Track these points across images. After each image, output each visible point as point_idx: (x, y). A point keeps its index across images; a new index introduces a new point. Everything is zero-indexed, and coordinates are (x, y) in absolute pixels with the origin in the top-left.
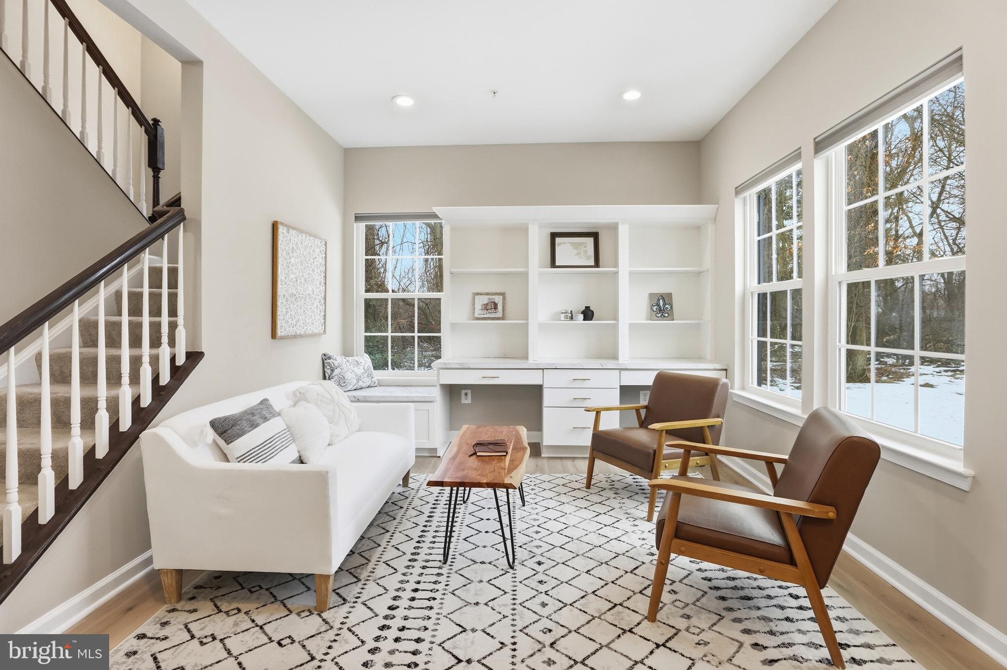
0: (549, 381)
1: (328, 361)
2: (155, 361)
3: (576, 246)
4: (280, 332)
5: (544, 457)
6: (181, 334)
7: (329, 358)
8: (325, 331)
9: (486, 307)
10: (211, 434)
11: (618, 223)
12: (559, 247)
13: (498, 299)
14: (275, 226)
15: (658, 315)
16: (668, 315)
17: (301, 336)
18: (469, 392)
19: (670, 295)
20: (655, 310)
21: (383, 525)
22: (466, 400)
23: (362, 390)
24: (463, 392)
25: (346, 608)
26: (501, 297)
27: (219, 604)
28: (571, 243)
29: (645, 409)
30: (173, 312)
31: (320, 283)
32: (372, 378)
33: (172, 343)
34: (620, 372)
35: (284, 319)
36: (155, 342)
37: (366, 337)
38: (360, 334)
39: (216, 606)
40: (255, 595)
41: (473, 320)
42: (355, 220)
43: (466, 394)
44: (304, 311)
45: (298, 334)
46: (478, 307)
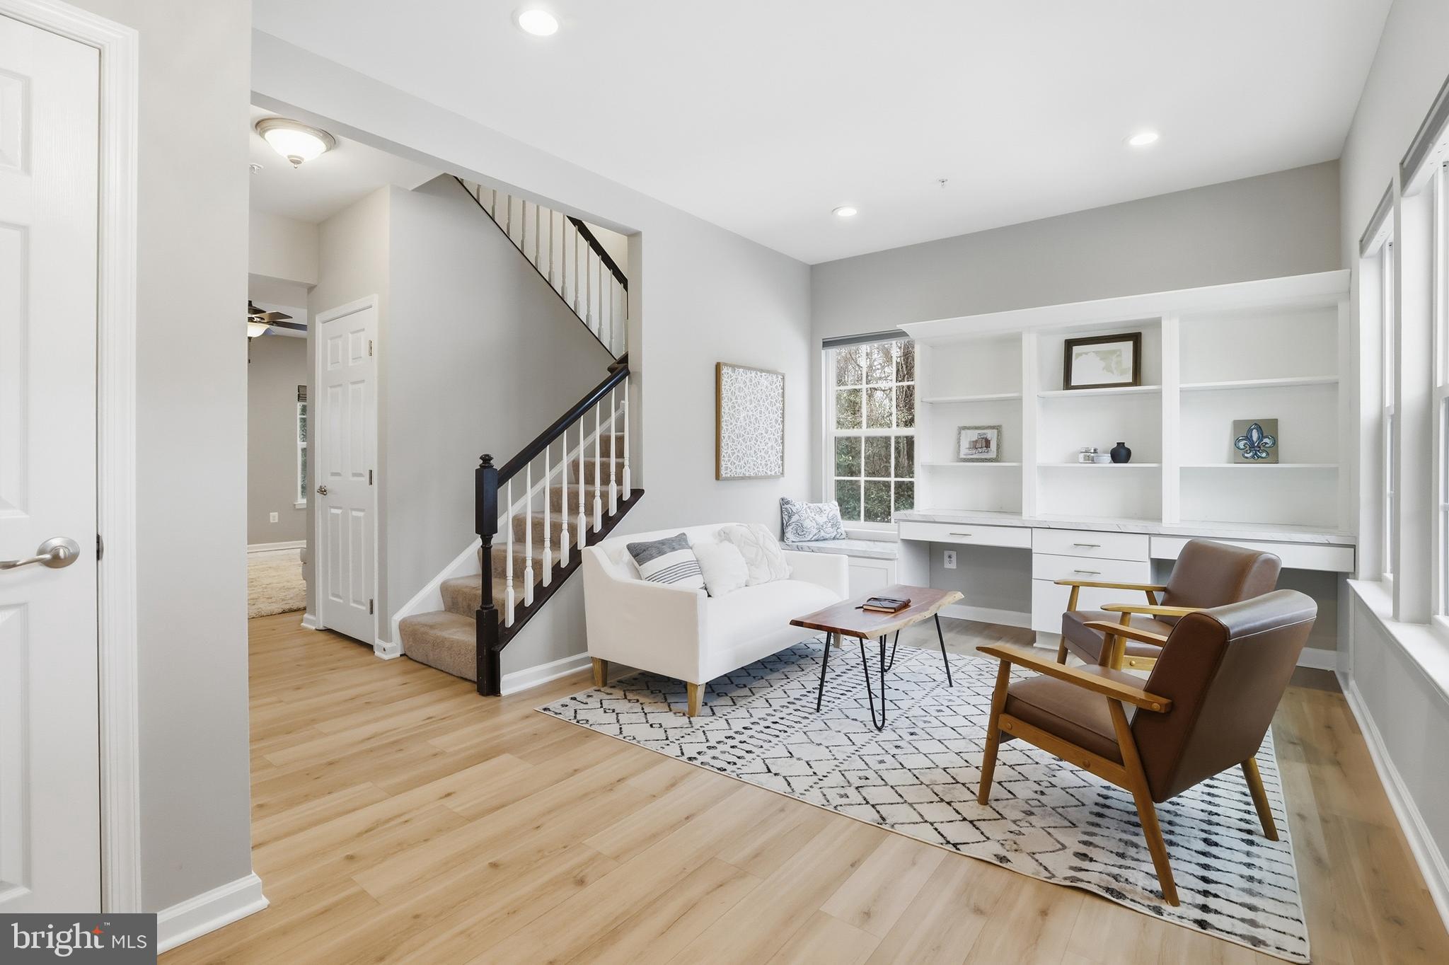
0: (1040, 545)
1: (786, 506)
2: (605, 496)
3: (1104, 356)
4: (723, 472)
5: (1035, 647)
6: (627, 472)
7: (788, 503)
8: (782, 474)
9: (974, 445)
10: (627, 556)
11: (1161, 318)
12: (1077, 360)
13: (992, 435)
14: (718, 367)
15: (1246, 455)
16: (1268, 454)
17: (750, 478)
18: (954, 554)
19: (1274, 423)
20: (1242, 447)
21: (787, 673)
22: (950, 565)
23: (824, 541)
24: (946, 553)
25: (712, 719)
26: (995, 431)
27: (627, 694)
28: (1097, 353)
29: (1163, 592)
30: (620, 454)
31: (777, 421)
32: (838, 528)
33: (619, 481)
34: (1150, 538)
35: (729, 460)
36: (605, 481)
37: (838, 481)
38: (830, 478)
39: (625, 695)
40: (653, 696)
41: (957, 462)
42: (823, 347)
43: (950, 557)
44: (755, 452)
45: (747, 475)
46: (965, 444)
